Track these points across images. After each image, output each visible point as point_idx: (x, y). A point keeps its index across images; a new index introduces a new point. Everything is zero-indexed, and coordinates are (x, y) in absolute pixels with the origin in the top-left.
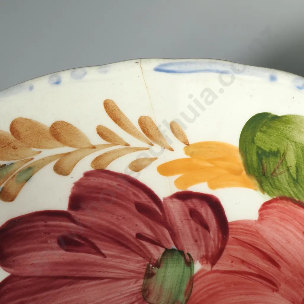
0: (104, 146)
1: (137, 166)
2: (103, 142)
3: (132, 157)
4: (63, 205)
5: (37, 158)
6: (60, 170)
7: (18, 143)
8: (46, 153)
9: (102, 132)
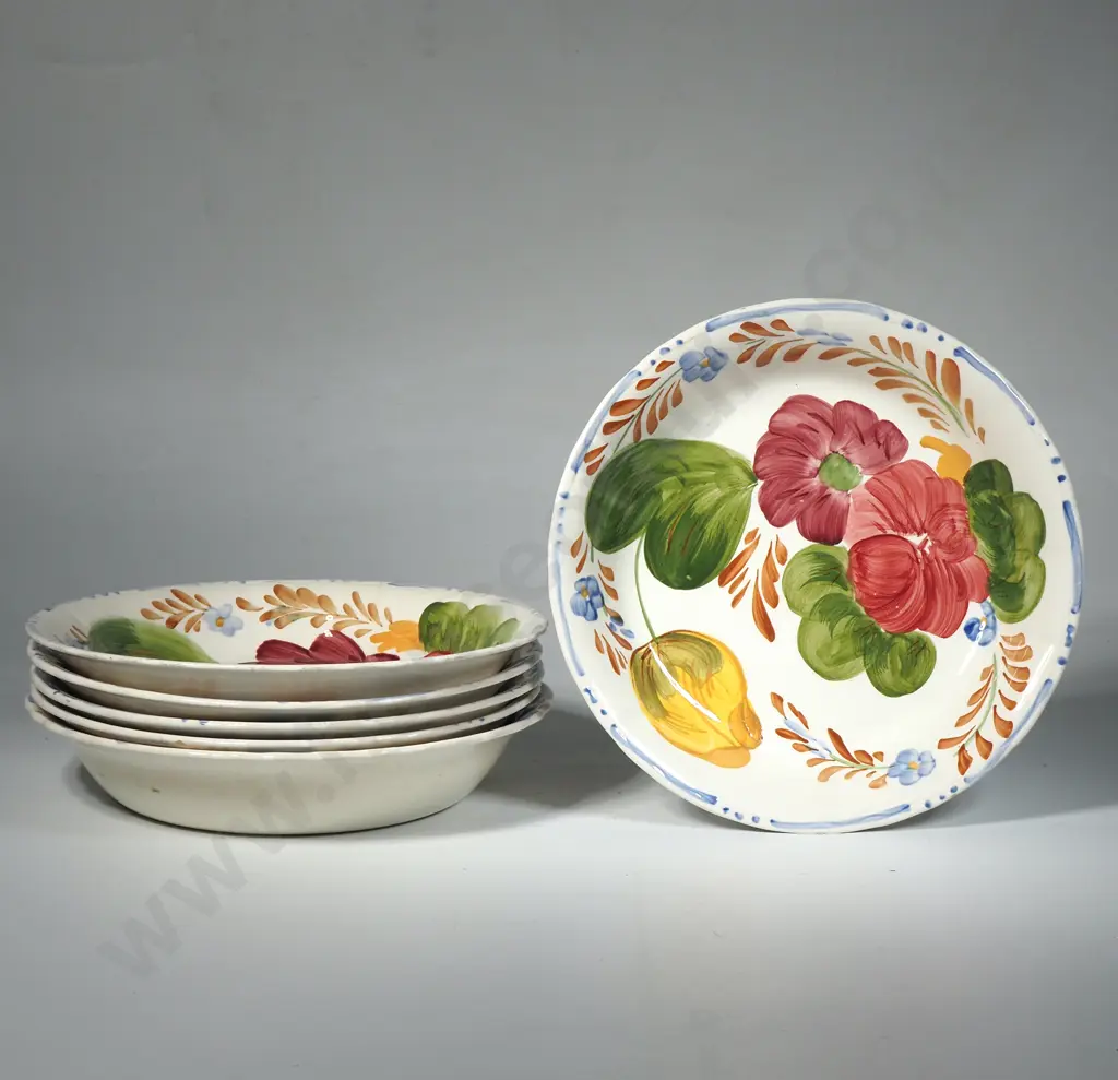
0: (344, 616)
1: (358, 635)
2: (344, 613)
3: (355, 628)
4: (307, 646)
5: (304, 610)
6: (314, 623)
7: (297, 598)
8: (310, 609)
9: (346, 608)
